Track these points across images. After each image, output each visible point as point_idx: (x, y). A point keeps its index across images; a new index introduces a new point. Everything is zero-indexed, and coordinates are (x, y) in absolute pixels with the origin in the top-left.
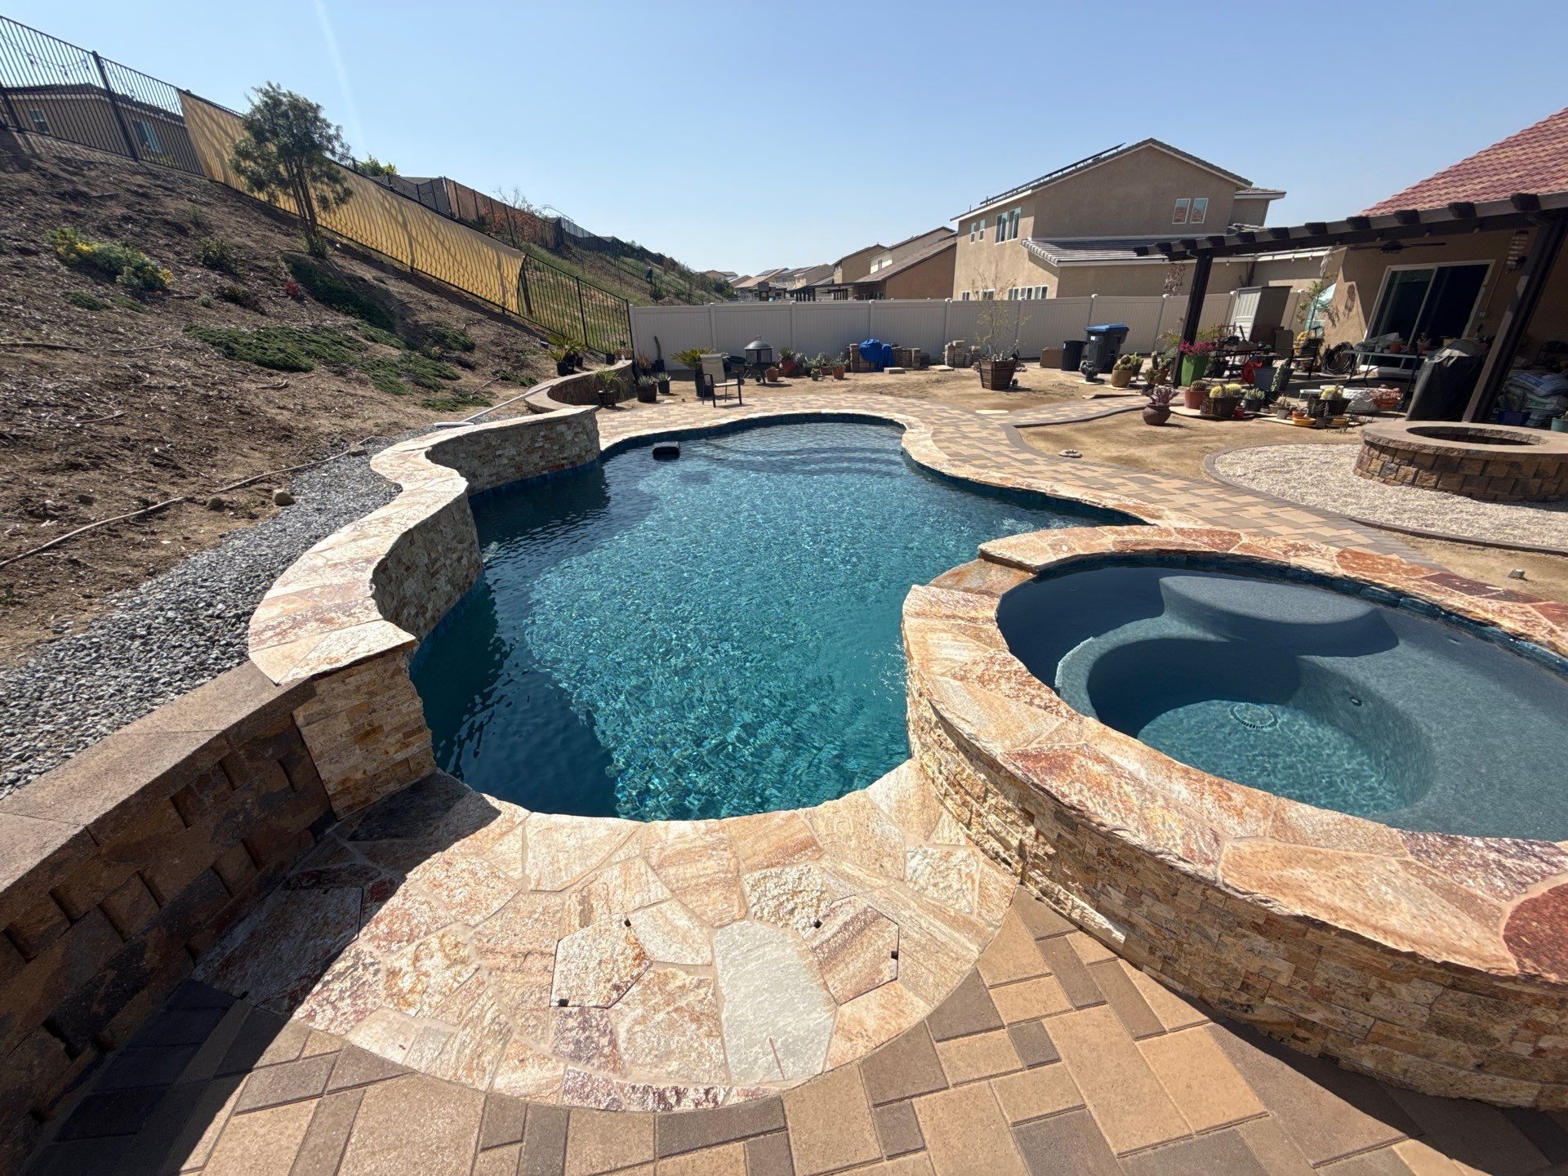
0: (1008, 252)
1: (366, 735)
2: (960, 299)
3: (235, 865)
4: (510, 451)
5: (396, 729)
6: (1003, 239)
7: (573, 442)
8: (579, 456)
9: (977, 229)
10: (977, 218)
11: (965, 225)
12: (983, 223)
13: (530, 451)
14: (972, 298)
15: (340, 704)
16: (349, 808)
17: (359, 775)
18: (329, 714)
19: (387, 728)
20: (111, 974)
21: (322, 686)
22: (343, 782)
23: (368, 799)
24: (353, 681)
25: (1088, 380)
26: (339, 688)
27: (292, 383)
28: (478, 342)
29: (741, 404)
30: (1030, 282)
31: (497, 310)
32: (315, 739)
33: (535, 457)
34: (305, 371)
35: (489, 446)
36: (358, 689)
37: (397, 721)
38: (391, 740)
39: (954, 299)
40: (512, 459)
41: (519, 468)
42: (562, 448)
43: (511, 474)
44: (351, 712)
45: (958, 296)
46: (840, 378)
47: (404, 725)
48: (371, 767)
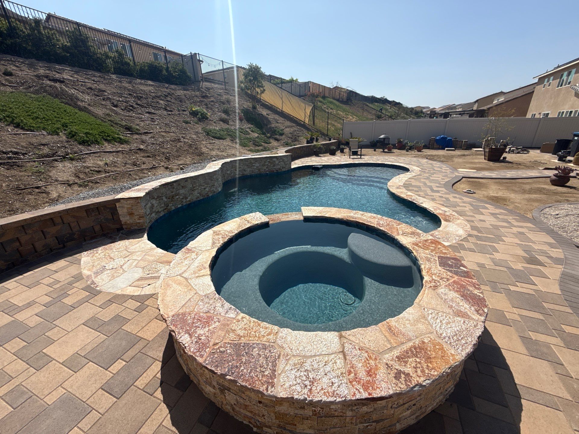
0: (563, 92)
1: (131, 214)
2: (530, 117)
3: (97, 228)
4: (257, 165)
5: (137, 215)
6: (561, 86)
7: (278, 164)
8: (280, 169)
9: (548, 81)
10: (548, 76)
11: (541, 80)
12: (552, 78)
13: (264, 165)
14: (537, 116)
15: (126, 206)
16: (126, 228)
17: (129, 222)
18: (123, 207)
19: (135, 214)
20: (68, 235)
21: (122, 201)
22: (125, 222)
23: (130, 228)
24: (129, 202)
25: (559, 160)
26: (125, 202)
27: (216, 142)
28: (285, 133)
29: (361, 158)
30: (572, 108)
31: (303, 123)
32: (120, 211)
33: (265, 168)
34: (223, 139)
35: (251, 163)
36: (129, 204)
37: (138, 213)
38: (136, 217)
39: (527, 117)
40: (258, 167)
41: (259, 170)
42: (274, 166)
43: (256, 172)
44: (127, 208)
45: (529, 116)
46: (419, 151)
47: (139, 215)
48: (131, 221)
